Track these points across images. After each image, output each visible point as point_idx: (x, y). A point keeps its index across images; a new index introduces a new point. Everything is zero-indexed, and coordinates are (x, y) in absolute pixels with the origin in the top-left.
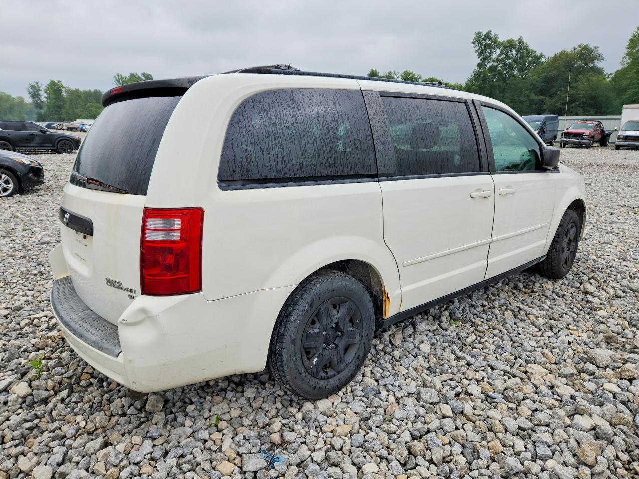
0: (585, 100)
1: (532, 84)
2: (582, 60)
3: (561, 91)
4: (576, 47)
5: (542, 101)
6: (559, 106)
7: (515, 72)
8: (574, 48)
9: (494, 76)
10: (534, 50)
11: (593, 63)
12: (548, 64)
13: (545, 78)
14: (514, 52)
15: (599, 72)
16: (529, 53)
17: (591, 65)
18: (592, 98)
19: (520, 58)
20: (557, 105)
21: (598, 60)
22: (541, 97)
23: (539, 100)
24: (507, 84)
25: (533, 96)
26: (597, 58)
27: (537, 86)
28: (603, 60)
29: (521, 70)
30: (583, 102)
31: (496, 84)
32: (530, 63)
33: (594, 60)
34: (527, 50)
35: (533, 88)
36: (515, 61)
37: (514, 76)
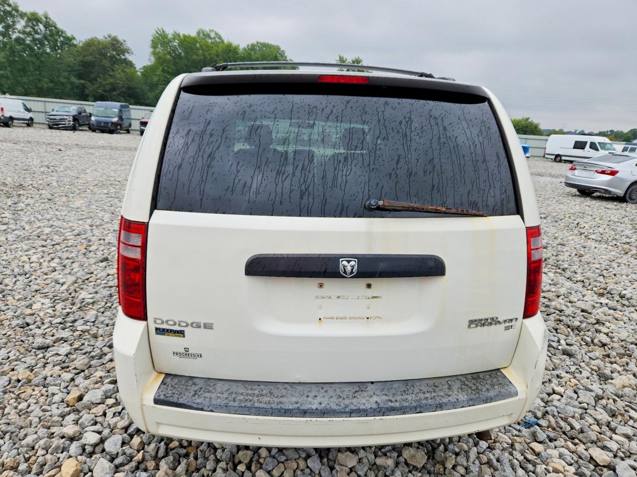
0: (124, 90)
1: (69, 66)
2: (114, 50)
3: (99, 77)
4: (106, 36)
5: (83, 85)
6: (102, 93)
7: (48, 50)
8: (104, 37)
9: (24, 50)
10: (64, 29)
11: (124, 55)
12: (82, 48)
13: (82, 61)
14: (41, 26)
15: (130, 64)
16: (59, 33)
17: (123, 57)
18: (129, 88)
19: (50, 36)
20: (99, 91)
21: (128, 53)
22: (82, 81)
23: (80, 84)
24: (41, 62)
25: (74, 79)
26: (127, 51)
27: (75, 69)
28: (132, 54)
29: (54, 48)
30: (123, 91)
31: (28, 59)
32: (63, 43)
33: (125, 52)
34: (56, 28)
35: (71, 70)
36: (45, 37)
37: (47, 53)
